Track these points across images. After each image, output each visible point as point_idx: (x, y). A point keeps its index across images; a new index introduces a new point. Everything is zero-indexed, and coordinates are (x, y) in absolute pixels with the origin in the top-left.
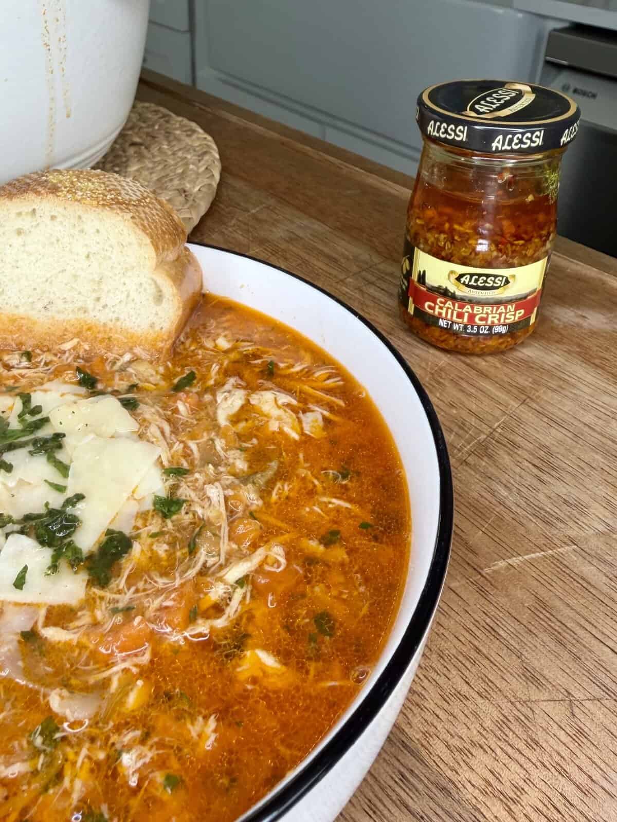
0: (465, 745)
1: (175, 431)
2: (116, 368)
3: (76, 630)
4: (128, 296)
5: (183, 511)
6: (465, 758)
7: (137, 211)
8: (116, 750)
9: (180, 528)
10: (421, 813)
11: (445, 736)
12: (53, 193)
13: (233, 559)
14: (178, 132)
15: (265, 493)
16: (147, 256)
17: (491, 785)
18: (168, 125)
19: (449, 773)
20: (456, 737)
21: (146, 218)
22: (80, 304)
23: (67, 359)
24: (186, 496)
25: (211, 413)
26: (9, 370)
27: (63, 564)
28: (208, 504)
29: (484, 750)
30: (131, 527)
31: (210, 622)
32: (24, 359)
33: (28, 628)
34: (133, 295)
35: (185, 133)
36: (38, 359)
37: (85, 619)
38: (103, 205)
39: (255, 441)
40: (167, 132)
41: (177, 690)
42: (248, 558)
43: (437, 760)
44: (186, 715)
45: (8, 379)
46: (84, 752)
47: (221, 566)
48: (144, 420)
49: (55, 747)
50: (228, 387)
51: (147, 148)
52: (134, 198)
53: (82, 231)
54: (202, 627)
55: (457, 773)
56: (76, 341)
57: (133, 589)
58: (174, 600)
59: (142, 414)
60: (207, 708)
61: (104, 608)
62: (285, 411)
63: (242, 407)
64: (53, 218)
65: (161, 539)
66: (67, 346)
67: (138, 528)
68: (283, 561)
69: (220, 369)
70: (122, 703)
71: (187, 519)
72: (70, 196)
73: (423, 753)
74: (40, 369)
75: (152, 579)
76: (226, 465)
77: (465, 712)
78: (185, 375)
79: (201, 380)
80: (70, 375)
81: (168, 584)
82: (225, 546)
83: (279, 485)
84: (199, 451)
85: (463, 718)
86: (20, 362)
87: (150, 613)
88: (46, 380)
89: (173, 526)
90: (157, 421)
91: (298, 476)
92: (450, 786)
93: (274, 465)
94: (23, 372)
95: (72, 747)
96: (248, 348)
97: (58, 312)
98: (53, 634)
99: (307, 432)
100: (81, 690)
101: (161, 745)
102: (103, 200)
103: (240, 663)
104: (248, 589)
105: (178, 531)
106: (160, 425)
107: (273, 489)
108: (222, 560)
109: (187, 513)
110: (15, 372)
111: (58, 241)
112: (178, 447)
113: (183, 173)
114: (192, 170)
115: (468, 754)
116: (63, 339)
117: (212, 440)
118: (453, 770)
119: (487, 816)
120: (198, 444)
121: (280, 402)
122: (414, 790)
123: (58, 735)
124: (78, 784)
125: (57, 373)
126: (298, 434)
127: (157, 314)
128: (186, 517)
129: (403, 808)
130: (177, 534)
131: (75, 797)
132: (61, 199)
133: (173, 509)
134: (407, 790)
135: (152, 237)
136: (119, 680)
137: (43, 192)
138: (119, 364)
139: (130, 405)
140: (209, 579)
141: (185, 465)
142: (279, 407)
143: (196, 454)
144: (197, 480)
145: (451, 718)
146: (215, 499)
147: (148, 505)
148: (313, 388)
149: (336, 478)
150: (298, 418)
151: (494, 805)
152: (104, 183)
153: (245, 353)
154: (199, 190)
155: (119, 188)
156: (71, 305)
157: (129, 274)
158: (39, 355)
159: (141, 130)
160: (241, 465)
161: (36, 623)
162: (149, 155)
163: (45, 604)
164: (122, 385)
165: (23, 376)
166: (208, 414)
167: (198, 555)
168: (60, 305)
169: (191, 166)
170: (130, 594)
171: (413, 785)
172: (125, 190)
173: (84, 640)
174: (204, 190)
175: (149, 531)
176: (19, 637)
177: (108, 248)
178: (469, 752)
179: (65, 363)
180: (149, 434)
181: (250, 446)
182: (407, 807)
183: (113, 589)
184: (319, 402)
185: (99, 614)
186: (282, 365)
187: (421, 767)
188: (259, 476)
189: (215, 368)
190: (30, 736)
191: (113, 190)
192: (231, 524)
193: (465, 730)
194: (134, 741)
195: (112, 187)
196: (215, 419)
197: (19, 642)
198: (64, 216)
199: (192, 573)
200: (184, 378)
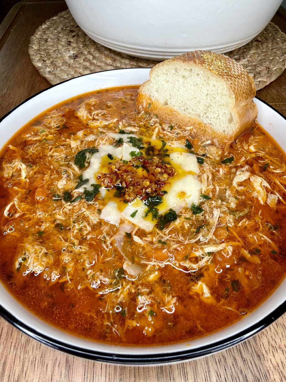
0: (276, 346)
1: (213, 179)
2: (202, 145)
3: (144, 241)
4: (218, 116)
5: (201, 214)
6: (274, 351)
7: (235, 80)
8: (138, 292)
9: (197, 220)
10: (245, 359)
11: (269, 338)
12: (201, 64)
13: (211, 243)
14: (278, 40)
15: (237, 221)
16: (231, 102)
17: (279, 367)
18: (276, 35)
19: (264, 352)
20: (274, 341)
21: (238, 85)
22: (198, 113)
23: (186, 134)
24: (205, 208)
25: (231, 177)
26: (163, 131)
27: (150, 215)
28: (212, 216)
29: (283, 353)
30: (180, 211)
31: (190, 264)
32: (169, 129)
33: (129, 232)
34: (220, 116)
35: (281, 41)
36: (175, 131)
37: (149, 239)
38: (220, 75)
39: (243, 197)
40: (273, 39)
41: (169, 281)
42: (217, 245)
43: (262, 345)
44: (167, 293)
45: (161, 134)
46: (129, 286)
47: (205, 243)
48: (203, 170)
49: (120, 279)
50: (244, 169)
51: (262, 44)
52: (237, 74)
53: (208, 83)
54: (187, 264)
55: (267, 354)
56: (191, 127)
57: (170, 236)
58: (181, 249)
59: (203, 167)
60: (176, 293)
61: (157, 238)
62: (263, 189)
63: (245, 181)
64: (198, 75)
65: (188, 221)
66: (188, 128)
67: (181, 213)
68: (230, 254)
69: (245, 160)
70: (148, 276)
71: (202, 218)
72: (207, 67)
73: (257, 339)
74: (174, 135)
75: (178, 235)
76: (227, 202)
77: (283, 334)
78: (229, 157)
79: (235, 162)
80: (184, 141)
81: (183, 240)
82: (211, 236)
83: (244, 220)
84: (219, 191)
85: (281, 336)
86: (168, 129)
87: (171, 249)
88: (174, 139)
89: (195, 218)
90: (208, 172)
91: (254, 220)
92: (262, 357)
93: (246, 211)
94: (168, 133)
95: (126, 282)
96: (261, 154)
97: (189, 113)
98: (136, 239)
99: (268, 203)
100: (137, 264)
101: (154, 299)
102: (222, 72)
103: (195, 285)
104: (211, 257)
105: (196, 221)
106: (208, 175)
107: (241, 221)
108: (207, 241)
109: (202, 215)
110: (165, 132)
111: (197, 85)
112: (211, 187)
113: (273, 59)
114: (277, 59)
115: (276, 350)
116: (186, 125)
117: (226, 190)
118: (266, 351)
119: (271, 377)
120: (219, 188)
121: (263, 185)
122: (247, 349)
123: (123, 276)
124: (122, 296)
125: (179, 139)
126: (263, 202)
127: (227, 127)
128: (202, 217)
129: (239, 353)
130: (195, 222)
131: (119, 300)
132: (203, 67)
133: (198, 211)
134: (244, 348)
135: (236, 95)
136: (150, 267)
137: (198, 62)
138: (204, 144)
139: (200, 162)
140: (198, 246)
141: (211, 195)
142: (261, 187)
143: (217, 193)
144: (212, 203)
145: (275, 333)
146: (215, 215)
147: (189, 206)
148: (280, 183)
149: (270, 228)
150: (267, 195)
151: (276, 375)
152: (226, 64)
153: (258, 155)
154: (276, 70)
155: (232, 67)
156: (194, 112)
157: (222, 107)
158: (176, 129)
159: (263, 35)
160: (233, 205)
161: (132, 232)
162: (261, 48)
163: (138, 227)
164: (201, 152)
165: (167, 135)
166: (230, 177)
167: (199, 234)
168: (190, 111)
169: (277, 58)
170: (168, 237)
171: (247, 348)
172: (234, 69)
173: (146, 247)
174: (278, 70)
175: (185, 216)
176: (124, 234)
177: (216, 94)
178: (276, 349)
179: (185, 135)
180: (202, 177)
181: (240, 198)
182: (241, 353)
183: (163, 232)
184: (280, 191)
185: (154, 239)
186: (271, 167)
187: (254, 343)
188: (238, 212)
189: (243, 159)
190: (115, 271)
191: (229, 68)
192: (217, 228)
193: (279, 341)
194: (145, 292)
195: (229, 66)
196: (232, 181)
197: (125, 236)
198: (202, 75)
199: (193, 241)
200: (229, 159)
